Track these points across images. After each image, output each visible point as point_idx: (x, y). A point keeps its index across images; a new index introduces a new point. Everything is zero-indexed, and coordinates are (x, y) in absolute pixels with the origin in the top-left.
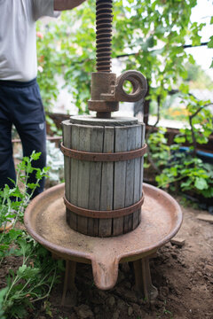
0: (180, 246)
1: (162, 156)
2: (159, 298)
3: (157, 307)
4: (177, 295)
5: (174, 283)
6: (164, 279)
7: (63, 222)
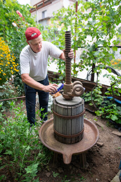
0: (101, 146)
1: (99, 101)
2: (89, 168)
3: (87, 171)
4: (96, 167)
5: (96, 162)
6: (92, 160)
7: (53, 136)
